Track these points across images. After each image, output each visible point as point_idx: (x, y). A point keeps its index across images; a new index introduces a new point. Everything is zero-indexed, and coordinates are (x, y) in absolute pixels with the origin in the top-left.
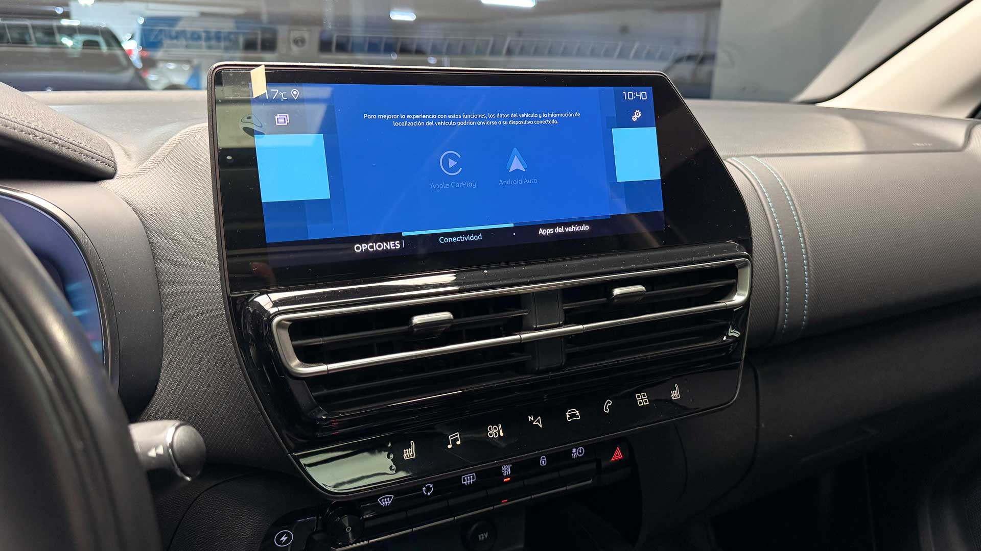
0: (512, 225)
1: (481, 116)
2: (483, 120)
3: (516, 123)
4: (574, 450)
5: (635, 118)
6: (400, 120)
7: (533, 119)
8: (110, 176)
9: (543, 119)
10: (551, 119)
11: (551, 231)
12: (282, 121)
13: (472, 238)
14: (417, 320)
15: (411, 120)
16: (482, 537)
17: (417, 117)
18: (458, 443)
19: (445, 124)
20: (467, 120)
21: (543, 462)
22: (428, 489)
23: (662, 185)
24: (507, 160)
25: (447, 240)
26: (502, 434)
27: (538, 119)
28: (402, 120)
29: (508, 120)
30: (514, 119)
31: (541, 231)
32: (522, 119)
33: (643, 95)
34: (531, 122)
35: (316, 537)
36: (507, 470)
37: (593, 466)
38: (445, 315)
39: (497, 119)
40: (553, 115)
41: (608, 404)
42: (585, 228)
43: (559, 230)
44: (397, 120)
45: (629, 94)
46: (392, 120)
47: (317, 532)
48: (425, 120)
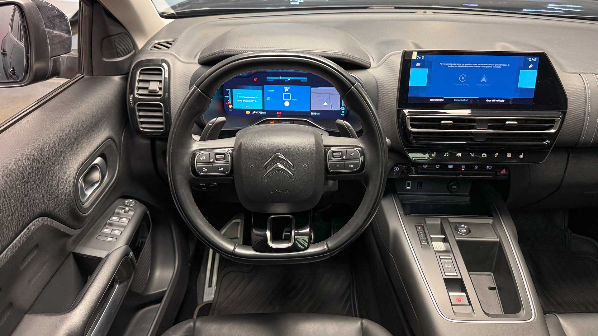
0: (478, 98)
1: (475, 65)
2: (476, 66)
3: (487, 67)
4: (488, 166)
5: (530, 67)
6: (450, 65)
7: (493, 66)
8: (369, 68)
9: (496, 66)
10: (499, 66)
11: (490, 101)
12: (418, 65)
13: (464, 100)
14: (443, 122)
15: (453, 65)
16: (454, 187)
17: (455, 64)
18: (448, 155)
19: (464, 66)
20: (471, 65)
21: (476, 167)
22: (438, 166)
23: (535, 90)
24: (481, 78)
25: (456, 100)
26: (461, 156)
27: (494, 66)
28: (451, 65)
29: (484, 66)
30: (486, 66)
31: (487, 101)
32: (489, 66)
33: (535, 60)
34: (492, 67)
35: (405, 171)
36: (463, 167)
37: (494, 172)
38: (451, 122)
39: (480, 66)
40: (500, 65)
41: (497, 154)
42: (503, 101)
43: (493, 101)
44: (449, 65)
45: (530, 59)
46: (447, 65)
47: (405, 170)
48: (458, 65)
